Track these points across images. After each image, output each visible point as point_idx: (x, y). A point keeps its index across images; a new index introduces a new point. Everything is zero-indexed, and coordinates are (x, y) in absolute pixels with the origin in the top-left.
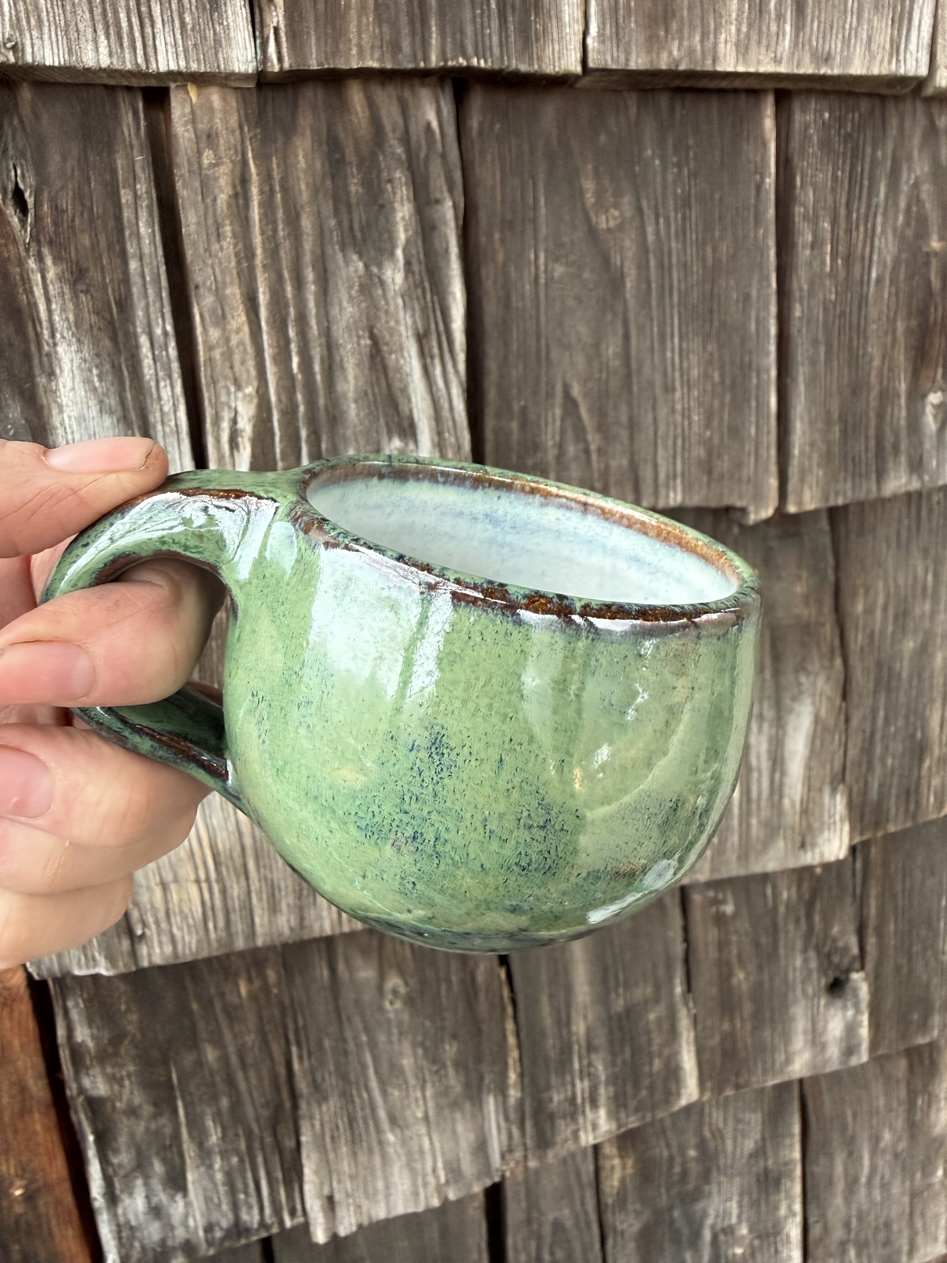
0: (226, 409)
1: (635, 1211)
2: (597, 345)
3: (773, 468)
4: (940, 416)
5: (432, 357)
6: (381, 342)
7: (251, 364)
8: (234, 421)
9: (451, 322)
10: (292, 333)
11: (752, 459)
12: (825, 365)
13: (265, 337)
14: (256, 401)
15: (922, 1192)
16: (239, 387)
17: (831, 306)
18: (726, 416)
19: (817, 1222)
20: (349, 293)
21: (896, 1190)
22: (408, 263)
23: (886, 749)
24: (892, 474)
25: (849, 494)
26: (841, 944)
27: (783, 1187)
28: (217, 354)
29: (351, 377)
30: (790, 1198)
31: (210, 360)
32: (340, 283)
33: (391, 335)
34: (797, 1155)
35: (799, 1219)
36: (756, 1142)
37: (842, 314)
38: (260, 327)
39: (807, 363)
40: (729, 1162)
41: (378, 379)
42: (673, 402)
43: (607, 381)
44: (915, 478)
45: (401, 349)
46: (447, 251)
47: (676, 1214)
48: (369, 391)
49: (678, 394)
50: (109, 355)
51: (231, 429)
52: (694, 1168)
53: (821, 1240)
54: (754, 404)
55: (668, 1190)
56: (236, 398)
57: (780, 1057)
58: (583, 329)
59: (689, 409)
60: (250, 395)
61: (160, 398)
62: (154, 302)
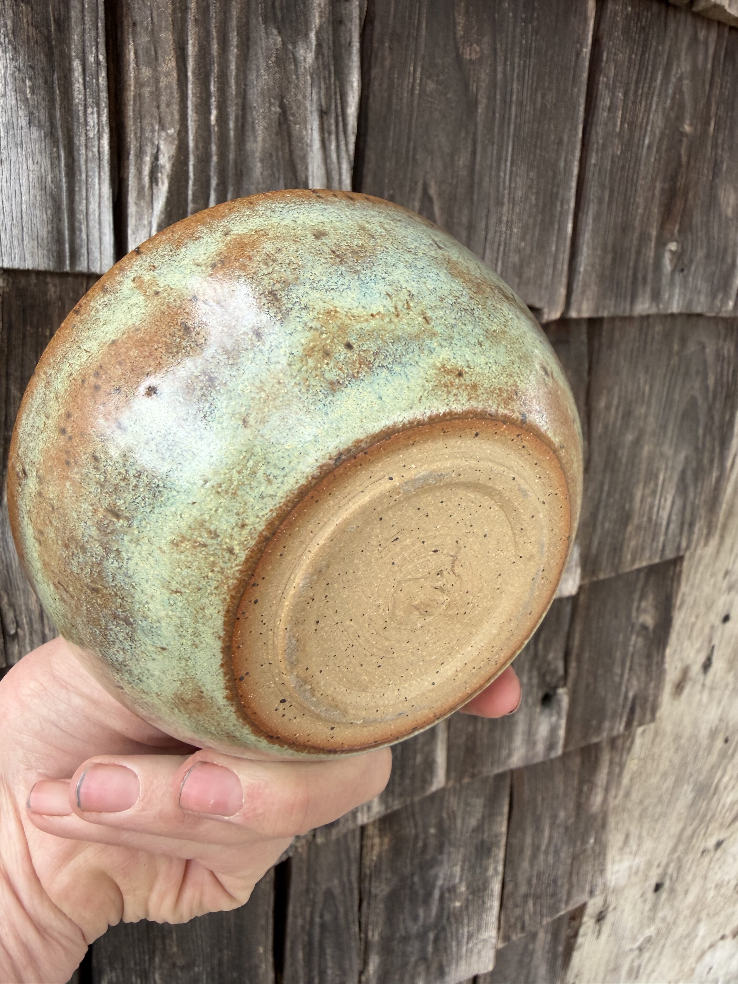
0: (149, 144)
1: (386, 879)
2: (452, 156)
3: (564, 280)
4: (675, 260)
5: (330, 133)
6: (288, 112)
7: (175, 108)
8: (156, 158)
9: (347, 107)
10: (213, 88)
11: (551, 271)
12: (608, 206)
13: (190, 86)
14: (176, 142)
15: (579, 855)
16: (163, 127)
17: (616, 160)
18: (537, 233)
19: (511, 881)
20: (267, 62)
21: (563, 855)
22: (319, 45)
23: (605, 516)
24: (640, 300)
25: (612, 310)
26: (553, 667)
27: (493, 854)
28: (146, 91)
29: (259, 139)
30: (496, 862)
31: (139, 96)
32: (260, 51)
33: (298, 108)
34: (504, 829)
35: (500, 877)
36: (478, 820)
37: (623, 167)
38: (186, 76)
39: (596, 201)
40: (458, 836)
41: (283, 144)
42: (502, 214)
43: (456, 186)
44: (654, 305)
45: (305, 121)
46: (350, 43)
47: (416, 879)
48: (274, 154)
49: (505, 208)
50: (43, 70)
51: (152, 163)
52: (432, 842)
53: (512, 894)
54: (556, 226)
55: (412, 860)
56: (160, 136)
57: (504, 752)
58: (443, 140)
59: (512, 222)
60: (171, 136)
61: (86, 123)
62: (90, 30)
